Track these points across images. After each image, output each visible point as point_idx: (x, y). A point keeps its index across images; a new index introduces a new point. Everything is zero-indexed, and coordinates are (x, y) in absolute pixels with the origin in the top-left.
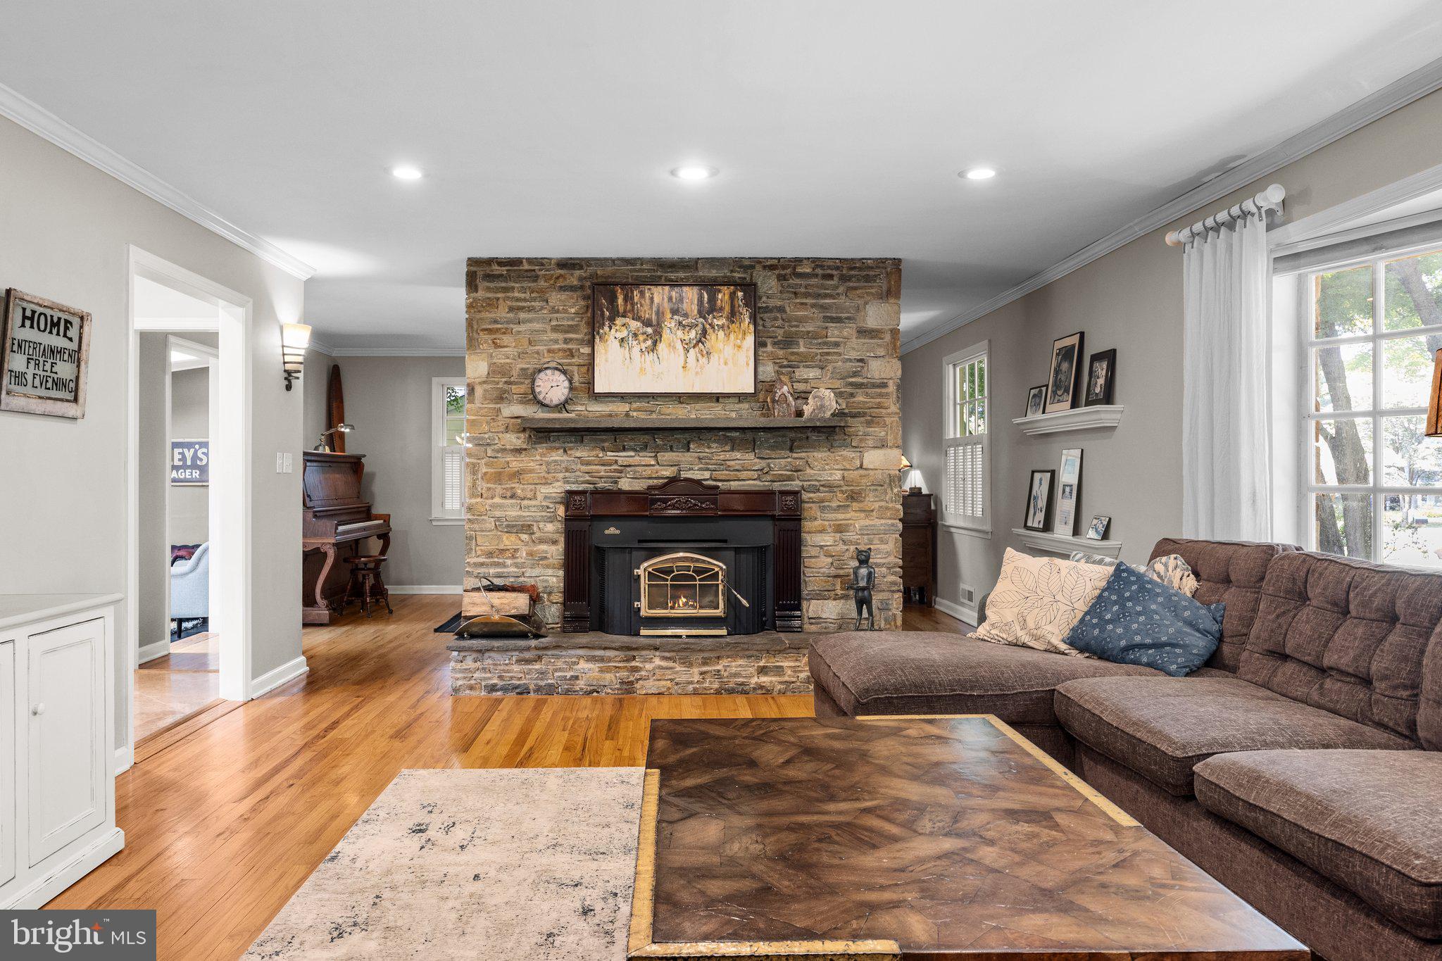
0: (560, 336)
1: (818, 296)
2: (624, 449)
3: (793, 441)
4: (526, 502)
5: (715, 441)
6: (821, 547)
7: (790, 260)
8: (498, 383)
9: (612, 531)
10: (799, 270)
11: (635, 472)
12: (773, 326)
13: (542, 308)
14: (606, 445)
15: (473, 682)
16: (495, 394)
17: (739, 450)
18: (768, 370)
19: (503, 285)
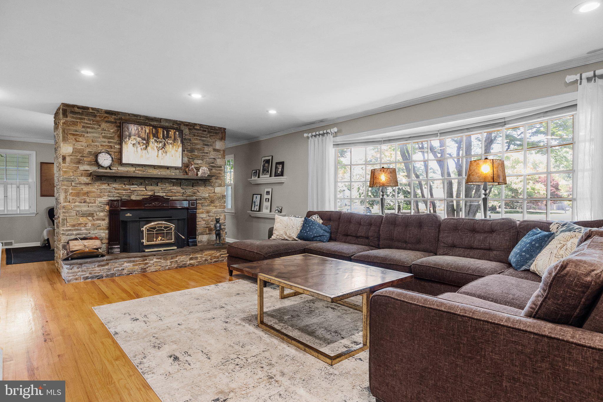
0: (106, 140)
1: (202, 137)
2: (133, 184)
3: (193, 184)
4: (90, 204)
5: (167, 183)
6: (202, 218)
7: (193, 124)
8: (77, 156)
9: (129, 215)
10: (195, 127)
11: (138, 193)
12: (187, 145)
13: (98, 128)
14: (126, 183)
15: (77, 277)
16: (76, 160)
17: (175, 186)
18: (186, 160)
19: (80, 116)
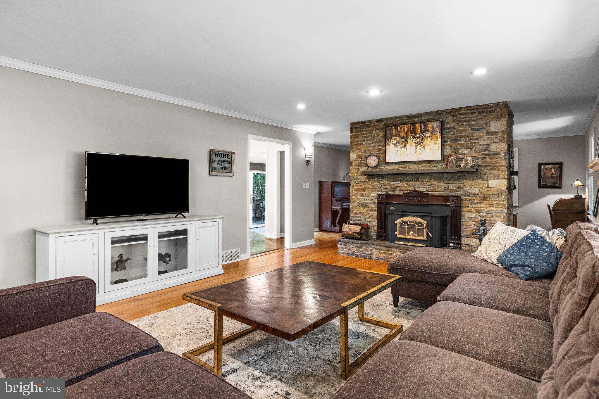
0: (377, 144)
1: (469, 121)
2: (396, 181)
3: (458, 177)
4: (367, 198)
5: (428, 178)
6: (470, 218)
7: (457, 109)
8: (359, 161)
9: (392, 208)
10: (461, 112)
11: (400, 188)
12: (450, 134)
13: (371, 136)
14: (391, 179)
15: (344, 251)
16: (358, 164)
17: (437, 181)
18: (448, 151)
19: (360, 130)
